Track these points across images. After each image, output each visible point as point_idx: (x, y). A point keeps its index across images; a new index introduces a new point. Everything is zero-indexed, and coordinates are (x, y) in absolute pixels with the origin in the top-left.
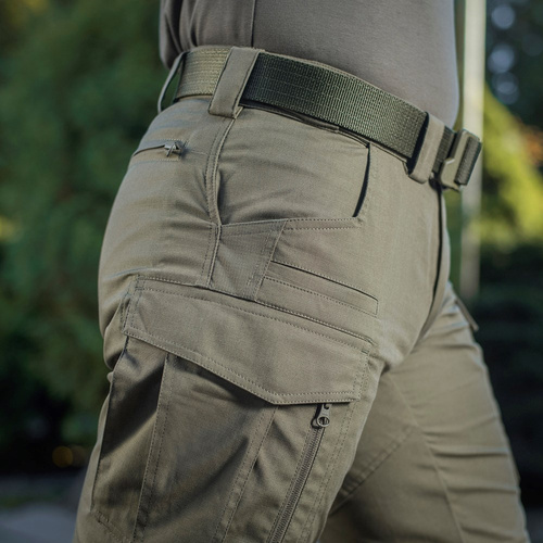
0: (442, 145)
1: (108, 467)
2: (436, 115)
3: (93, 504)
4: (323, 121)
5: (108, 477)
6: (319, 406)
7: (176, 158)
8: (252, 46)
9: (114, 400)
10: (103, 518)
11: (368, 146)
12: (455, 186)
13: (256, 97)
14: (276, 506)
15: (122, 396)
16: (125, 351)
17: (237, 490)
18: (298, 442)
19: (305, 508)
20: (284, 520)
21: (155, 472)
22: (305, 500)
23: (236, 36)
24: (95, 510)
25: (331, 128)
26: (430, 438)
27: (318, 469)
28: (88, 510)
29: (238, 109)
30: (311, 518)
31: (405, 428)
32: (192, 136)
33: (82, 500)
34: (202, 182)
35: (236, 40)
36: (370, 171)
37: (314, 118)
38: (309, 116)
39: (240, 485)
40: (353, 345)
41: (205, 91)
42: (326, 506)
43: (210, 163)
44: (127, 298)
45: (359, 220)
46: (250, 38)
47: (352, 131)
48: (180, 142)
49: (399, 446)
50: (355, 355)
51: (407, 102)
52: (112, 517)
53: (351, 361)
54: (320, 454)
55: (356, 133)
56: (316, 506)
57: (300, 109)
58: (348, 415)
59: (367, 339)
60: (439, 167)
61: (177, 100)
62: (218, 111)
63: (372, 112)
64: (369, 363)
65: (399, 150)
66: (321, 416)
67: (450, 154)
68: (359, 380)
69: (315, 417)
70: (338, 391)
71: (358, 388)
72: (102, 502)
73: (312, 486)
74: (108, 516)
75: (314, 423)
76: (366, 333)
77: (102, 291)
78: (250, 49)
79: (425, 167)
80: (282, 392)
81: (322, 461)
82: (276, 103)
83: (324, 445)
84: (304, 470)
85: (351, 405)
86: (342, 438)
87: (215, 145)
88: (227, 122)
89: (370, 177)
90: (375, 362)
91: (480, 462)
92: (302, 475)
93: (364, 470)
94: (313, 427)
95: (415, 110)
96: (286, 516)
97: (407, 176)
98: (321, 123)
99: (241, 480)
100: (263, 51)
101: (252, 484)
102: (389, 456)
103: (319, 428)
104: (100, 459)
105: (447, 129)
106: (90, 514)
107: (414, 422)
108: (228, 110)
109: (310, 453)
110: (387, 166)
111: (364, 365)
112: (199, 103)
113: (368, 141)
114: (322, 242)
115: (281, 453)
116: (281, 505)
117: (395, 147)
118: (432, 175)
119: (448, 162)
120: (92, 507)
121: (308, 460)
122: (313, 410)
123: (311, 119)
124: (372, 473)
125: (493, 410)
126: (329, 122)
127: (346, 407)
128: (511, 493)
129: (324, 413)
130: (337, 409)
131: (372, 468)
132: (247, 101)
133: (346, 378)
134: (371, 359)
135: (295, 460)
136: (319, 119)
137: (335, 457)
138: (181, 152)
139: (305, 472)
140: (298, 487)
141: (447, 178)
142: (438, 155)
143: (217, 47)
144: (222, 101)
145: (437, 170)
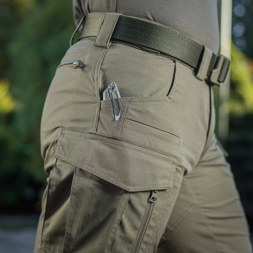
0: (211, 62)
1: (48, 225)
2: (208, 47)
3: (42, 243)
4: (152, 49)
5: (48, 230)
6: (151, 192)
7: (79, 69)
8: (116, 12)
9: (50, 191)
10: (47, 250)
11: (175, 62)
12: (218, 83)
13: (118, 37)
14: (131, 243)
15: (54, 189)
16: (56, 165)
17: (112, 235)
18: (141, 210)
19: (146, 243)
20: (136, 250)
21: (71, 227)
22: (146, 239)
23: (108, 7)
24: (43, 246)
25: (156, 53)
26: (204, 210)
27: (152, 223)
28: (39, 246)
29: (109, 44)
30: (149, 247)
31: (192, 205)
32: (87, 57)
33: (36, 242)
34: (92, 80)
35: (108, 9)
36: (176, 74)
37: (147, 47)
38: (145, 46)
39: (113, 233)
40: (168, 160)
41: (93, 35)
42: (156, 242)
43: (96, 71)
44: (56, 139)
45: (169, 98)
46: (115, 8)
47: (166, 54)
48: (80, 61)
49: (189, 214)
50: (169, 166)
51: (194, 40)
52: (52, 249)
53: (167, 169)
54: (152, 216)
55: (168, 55)
56: (151, 241)
57: (140, 43)
58: (166, 196)
59: (175, 157)
60: (210, 74)
61: (79, 40)
62: (99, 45)
63: (176, 44)
64: (176, 169)
65: (190, 64)
66: (152, 196)
67: (215, 67)
68: (172, 178)
69: (150, 197)
70: (161, 184)
71: (171, 182)
72: (46, 242)
73: (149, 232)
74: (49, 249)
75: (149, 200)
76: (174, 154)
77: (42, 135)
78: (115, 13)
79: (203, 73)
80: (134, 185)
81: (154, 219)
82: (128, 40)
83: (155, 211)
84: (145, 224)
85: (168, 191)
86: (163, 207)
87: (98, 62)
88: (104, 50)
89: (176, 77)
90: (180, 169)
91: (230, 221)
92: (144, 227)
93: (172, 225)
94: (149, 202)
95: (197, 44)
96: (137, 247)
97: (194, 77)
98: (151, 50)
99: (114, 230)
100: (122, 14)
101: (119, 232)
102: (184, 219)
103: (152, 202)
104: (44, 221)
105: (213, 55)
106: (41, 249)
107: (197, 202)
108: (104, 44)
109: (148, 216)
110: (184, 72)
111: (174, 170)
112: (90, 41)
113: (174, 59)
114: (151, 109)
115: (133, 216)
116: (134, 242)
117: (188, 62)
118: (207, 77)
119: (214, 71)
120: (41, 245)
121: (146, 219)
122: (148, 194)
123: (146, 48)
124: (176, 227)
125: (236, 195)
126: (155, 50)
127: (165, 192)
128: (245, 235)
129: (154, 195)
130: (160, 193)
131: (176, 225)
132: (114, 39)
133: (165, 177)
134: (178, 167)
135: (140, 219)
136: (150, 48)
137: (160, 217)
138: (82, 66)
139: (145, 225)
140: (142, 233)
141: (214, 79)
142: (210, 67)
143: (99, 13)
144: (101, 40)
145: (209, 75)
